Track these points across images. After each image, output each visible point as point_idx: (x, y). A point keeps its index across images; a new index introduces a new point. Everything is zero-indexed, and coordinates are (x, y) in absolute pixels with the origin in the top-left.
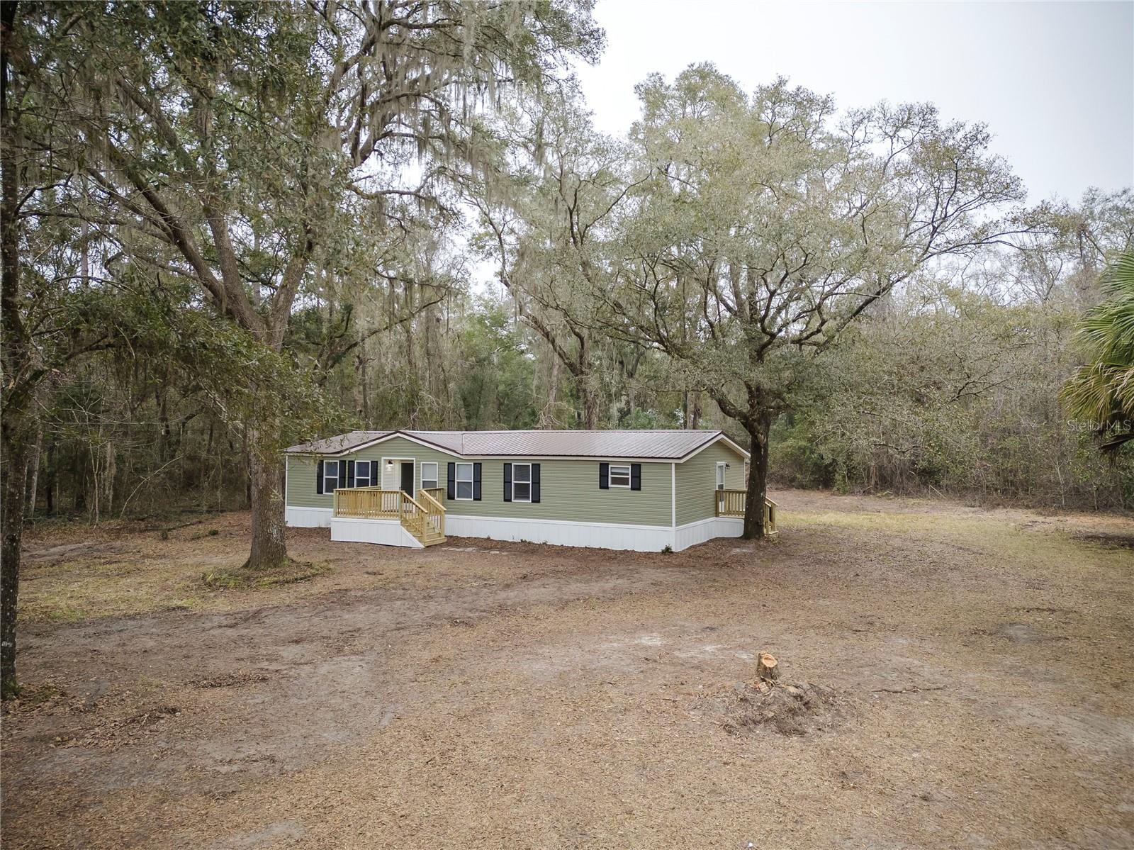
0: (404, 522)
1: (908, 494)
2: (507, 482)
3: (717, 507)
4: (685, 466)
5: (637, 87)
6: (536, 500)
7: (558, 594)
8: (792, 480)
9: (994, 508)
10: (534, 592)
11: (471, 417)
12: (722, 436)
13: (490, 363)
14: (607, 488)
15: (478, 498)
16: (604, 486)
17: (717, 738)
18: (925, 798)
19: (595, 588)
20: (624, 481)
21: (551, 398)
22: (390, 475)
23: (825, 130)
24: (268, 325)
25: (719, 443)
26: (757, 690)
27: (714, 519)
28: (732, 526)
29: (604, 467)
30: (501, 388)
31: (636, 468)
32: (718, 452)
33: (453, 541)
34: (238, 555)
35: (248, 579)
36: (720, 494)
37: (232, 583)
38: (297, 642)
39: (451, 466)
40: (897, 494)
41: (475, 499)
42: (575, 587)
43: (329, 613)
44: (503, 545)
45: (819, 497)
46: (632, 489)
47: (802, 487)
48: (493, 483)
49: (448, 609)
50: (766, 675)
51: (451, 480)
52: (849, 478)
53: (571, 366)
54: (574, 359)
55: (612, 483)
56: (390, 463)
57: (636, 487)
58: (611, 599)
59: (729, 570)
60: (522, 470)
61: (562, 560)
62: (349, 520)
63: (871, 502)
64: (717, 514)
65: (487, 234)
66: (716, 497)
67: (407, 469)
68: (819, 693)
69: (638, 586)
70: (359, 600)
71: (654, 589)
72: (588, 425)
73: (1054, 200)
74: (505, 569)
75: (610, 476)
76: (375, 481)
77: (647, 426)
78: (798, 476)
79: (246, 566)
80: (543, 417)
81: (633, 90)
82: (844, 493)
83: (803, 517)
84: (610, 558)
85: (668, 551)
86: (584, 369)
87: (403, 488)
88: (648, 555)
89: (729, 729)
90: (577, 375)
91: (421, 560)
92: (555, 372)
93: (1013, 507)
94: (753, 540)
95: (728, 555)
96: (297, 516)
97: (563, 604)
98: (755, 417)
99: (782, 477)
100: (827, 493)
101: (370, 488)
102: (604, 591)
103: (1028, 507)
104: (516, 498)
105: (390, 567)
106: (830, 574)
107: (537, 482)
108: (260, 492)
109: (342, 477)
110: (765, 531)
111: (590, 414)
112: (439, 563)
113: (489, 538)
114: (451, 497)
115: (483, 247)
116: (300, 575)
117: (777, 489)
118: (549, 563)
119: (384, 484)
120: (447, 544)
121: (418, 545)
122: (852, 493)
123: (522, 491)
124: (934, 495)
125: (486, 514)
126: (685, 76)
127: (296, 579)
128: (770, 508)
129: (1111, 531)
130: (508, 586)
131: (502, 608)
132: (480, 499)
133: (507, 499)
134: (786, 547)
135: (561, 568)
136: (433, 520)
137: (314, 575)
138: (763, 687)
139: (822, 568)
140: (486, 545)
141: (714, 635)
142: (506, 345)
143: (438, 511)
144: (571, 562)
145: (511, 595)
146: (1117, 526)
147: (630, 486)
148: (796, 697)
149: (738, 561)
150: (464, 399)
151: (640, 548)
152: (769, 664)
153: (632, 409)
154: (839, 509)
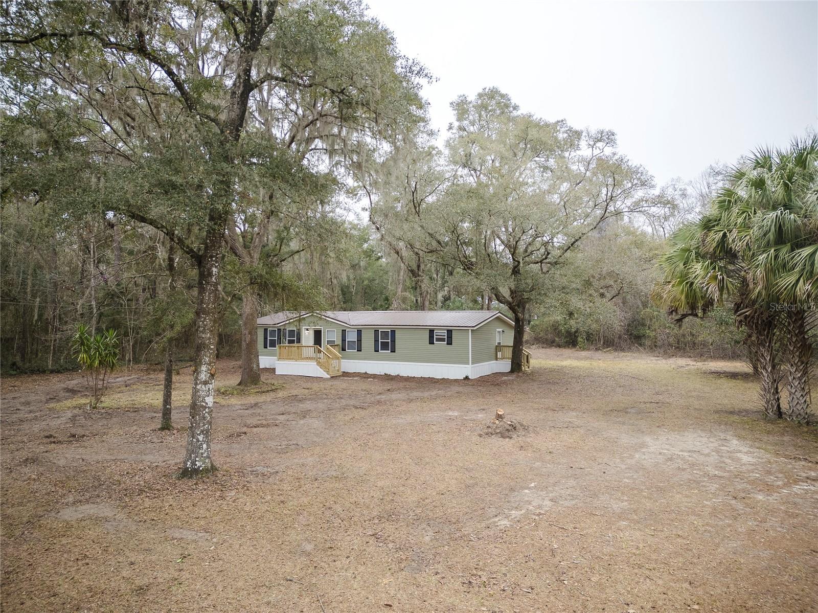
0: (319, 363)
1: (623, 350)
2: (376, 341)
3: (497, 355)
4: (476, 331)
5: (451, 104)
6: (393, 351)
7: (407, 396)
8: (553, 342)
9: (670, 357)
10: (394, 396)
11: (347, 301)
12: (499, 314)
13: (360, 267)
14: (433, 344)
15: (359, 350)
16: (431, 342)
17: (475, 438)
18: (550, 453)
19: (426, 394)
20: (443, 340)
21: (400, 290)
22: (307, 337)
23: (568, 125)
24: (250, 255)
25: (498, 318)
26: (494, 423)
27: (495, 361)
28: (505, 366)
29: (431, 332)
30: (366, 282)
31: (450, 332)
32: (497, 323)
33: (345, 374)
34: (234, 380)
35: (243, 390)
36: (499, 347)
37: (235, 392)
38: (283, 414)
39: (344, 332)
40: (616, 350)
41: (358, 351)
42: (415, 394)
43: (292, 404)
44: (374, 376)
45: (567, 352)
46: (447, 344)
47: (559, 346)
48: (368, 341)
49: (352, 402)
50: (499, 417)
51: (344, 340)
52: (588, 340)
53: (412, 271)
54: (415, 267)
55: (436, 341)
56: (307, 330)
57: (450, 343)
58: (433, 399)
59: (499, 387)
60: (385, 334)
61: (408, 383)
62: (286, 362)
63: (599, 354)
64: (496, 359)
65: (359, 186)
66: (496, 349)
67: (318, 335)
68: (522, 425)
69: (449, 393)
70: (305, 399)
71: (457, 395)
72: (422, 308)
73: (717, 164)
74: (377, 387)
75: (435, 337)
76: (299, 341)
77: (460, 308)
78: (557, 339)
79: (239, 384)
80: (394, 302)
81: (449, 105)
82: (584, 349)
83: (551, 362)
84: (435, 382)
85: (467, 378)
86: (420, 274)
87: (315, 344)
88: (456, 381)
89: (480, 436)
90: (416, 277)
91: (330, 383)
92: (402, 274)
93: (681, 356)
94: (516, 373)
95: (500, 380)
96: (265, 361)
97: (411, 401)
98: (514, 304)
99: (547, 340)
100: (573, 350)
101: (296, 344)
102: (431, 396)
103: (690, 357)
104: (381, 350)
105: (316, 386)
106: (553, 389)
107: (393, 341)
108: (247, 344)
109: (279, 338)
110: (523, 369)
111: (424, 301)
112: (341, 384)
113: (366, 373)
114: (344, 349)
115: (356, 195)
116: (270, 389)
117: (543, 347)
118: (401, 385)
119: (304, 342)
120: (343, 376)
121: (326, 376)
122: (588, 350)
123: (385, 346)
124: (639, 350)
125: (365, 359)
126: (480, 96)
127: (268, 391)
128: (527, 356)
129: (732, 370)
130: (380, 394)
131: (379, 402)
132: (361, 351)
133: (377, 351)
134: (534, 376)
135: (408, 387)
136: (334, 362)
137: (276, 389)
138: (497, 422)
139: (549, 386)
140: (365, 376)
141: (484, 412)
142: (369, 254)
143: (338, 358)
144: (413, 384)
145: (383, 397)
146: (735, 367)
147: (446, 343)
148: (510, 425)
149: (505, 382)
150: (342, 290)
151: (451, 378)
152: (500, 413)
153: (451, 296)
154: (577, 358)
